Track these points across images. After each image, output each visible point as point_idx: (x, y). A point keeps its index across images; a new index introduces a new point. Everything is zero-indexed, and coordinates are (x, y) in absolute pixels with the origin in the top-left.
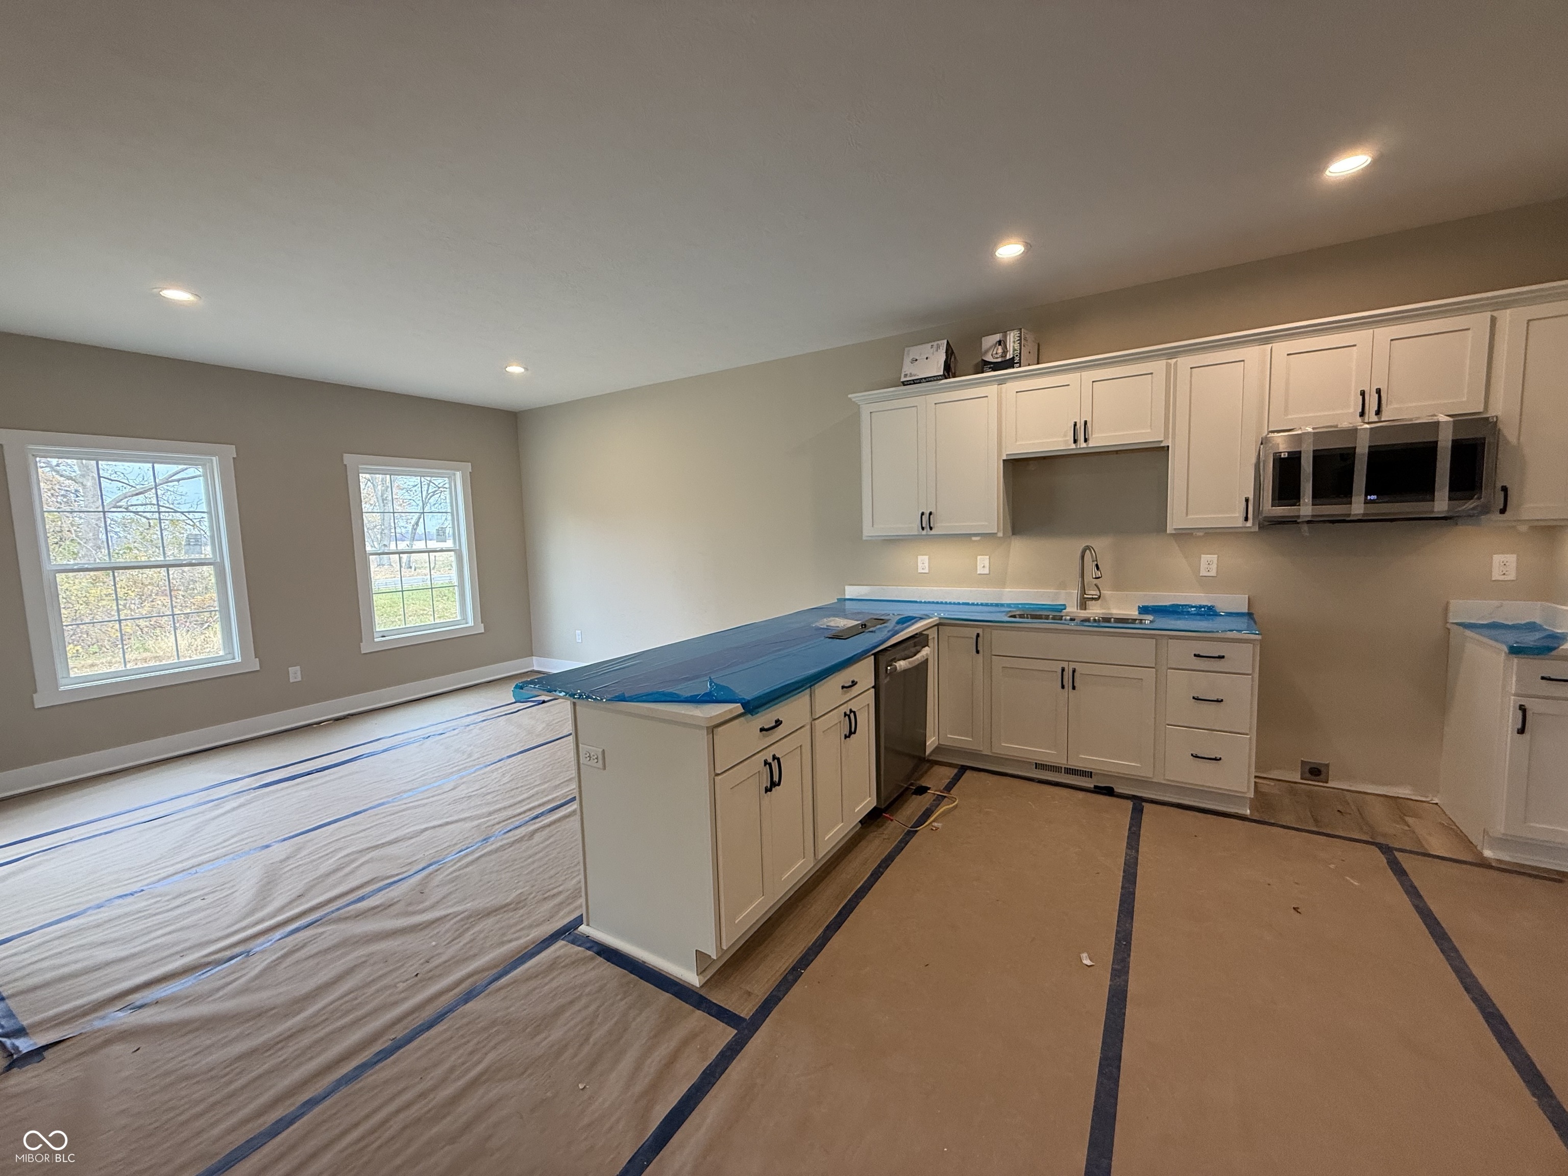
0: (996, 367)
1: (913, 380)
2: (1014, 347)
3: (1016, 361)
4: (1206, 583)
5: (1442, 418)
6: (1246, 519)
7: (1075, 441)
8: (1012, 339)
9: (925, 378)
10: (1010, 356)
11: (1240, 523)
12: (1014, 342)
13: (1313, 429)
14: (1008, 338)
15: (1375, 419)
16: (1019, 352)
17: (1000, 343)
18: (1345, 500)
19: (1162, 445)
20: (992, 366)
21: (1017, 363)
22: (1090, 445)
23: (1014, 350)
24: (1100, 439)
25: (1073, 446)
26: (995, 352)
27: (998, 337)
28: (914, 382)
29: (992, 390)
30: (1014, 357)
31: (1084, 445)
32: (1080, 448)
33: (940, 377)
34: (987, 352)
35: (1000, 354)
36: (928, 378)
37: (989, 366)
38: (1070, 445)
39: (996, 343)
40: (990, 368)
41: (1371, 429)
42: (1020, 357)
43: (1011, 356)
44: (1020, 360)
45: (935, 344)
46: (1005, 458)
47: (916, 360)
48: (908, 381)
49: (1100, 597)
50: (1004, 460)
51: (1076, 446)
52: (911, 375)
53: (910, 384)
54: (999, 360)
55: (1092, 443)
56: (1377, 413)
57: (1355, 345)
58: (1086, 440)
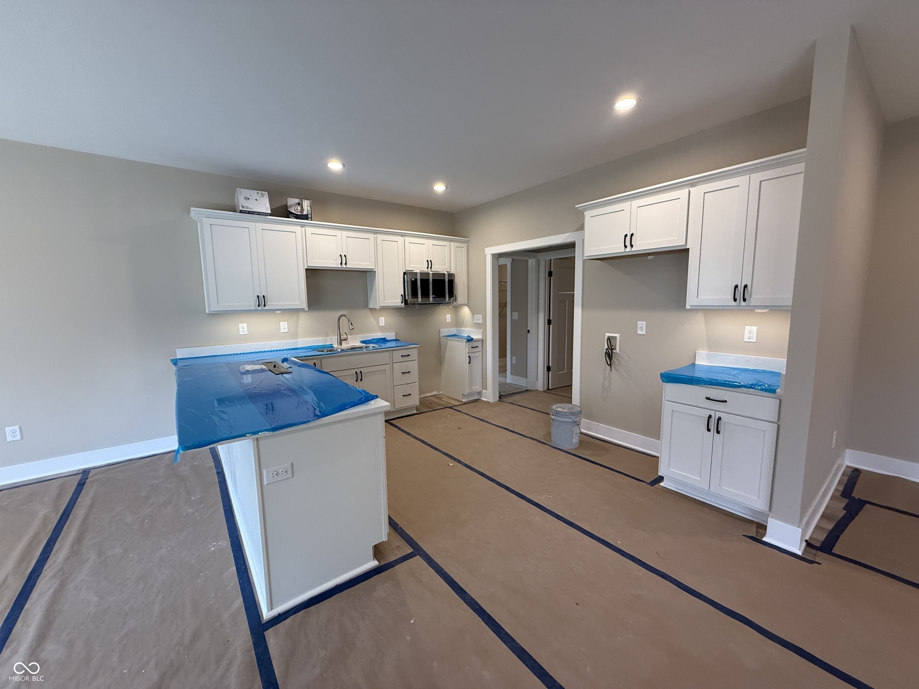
0: (297, 217)
1: (249, 211)
2: (307, 209)
3: (310, 216)
5: (446, 273)
6: (402, 303)
7: (341, 264)
8: (306, 204)
9: (258, 212)
11: (400, 304)
12: (307, 206)
13: (420, 271)
14: (304, 202)
15: (430, 270)
16: (310, 212)
17: (299, 204)
18: (428, 297)
19: (374, 270)
20: (295, 215)
21: (310, 218)
22: (347, 267)
23: (308, 211)
24: (352, 264)
25: (340, 266)
26: (296, 208)
27: (297, 201)
28: (249, 213)
29: (298, 229)
31: (345, 266)
32: (343, 268)
33: (268, 215)
34: (291, 206)
35: (300, 210)
36: (260, 212)
37: (293, 215)
39: (296, 204)
40: (293, 216)
41: (432, 273)
43: (306, 214)
44: (311, 216)
45: (260, 192)
46: (306, 268)
47: (248, 199)
48: (245, 211)
49: (347, 338)
50: (306, 269)
51: (342, 266)
52: (247, 208)
53: (246, 213)
54: (299, 213)
56: (431, 268)
57: (424, 244)
58: (346, 264)
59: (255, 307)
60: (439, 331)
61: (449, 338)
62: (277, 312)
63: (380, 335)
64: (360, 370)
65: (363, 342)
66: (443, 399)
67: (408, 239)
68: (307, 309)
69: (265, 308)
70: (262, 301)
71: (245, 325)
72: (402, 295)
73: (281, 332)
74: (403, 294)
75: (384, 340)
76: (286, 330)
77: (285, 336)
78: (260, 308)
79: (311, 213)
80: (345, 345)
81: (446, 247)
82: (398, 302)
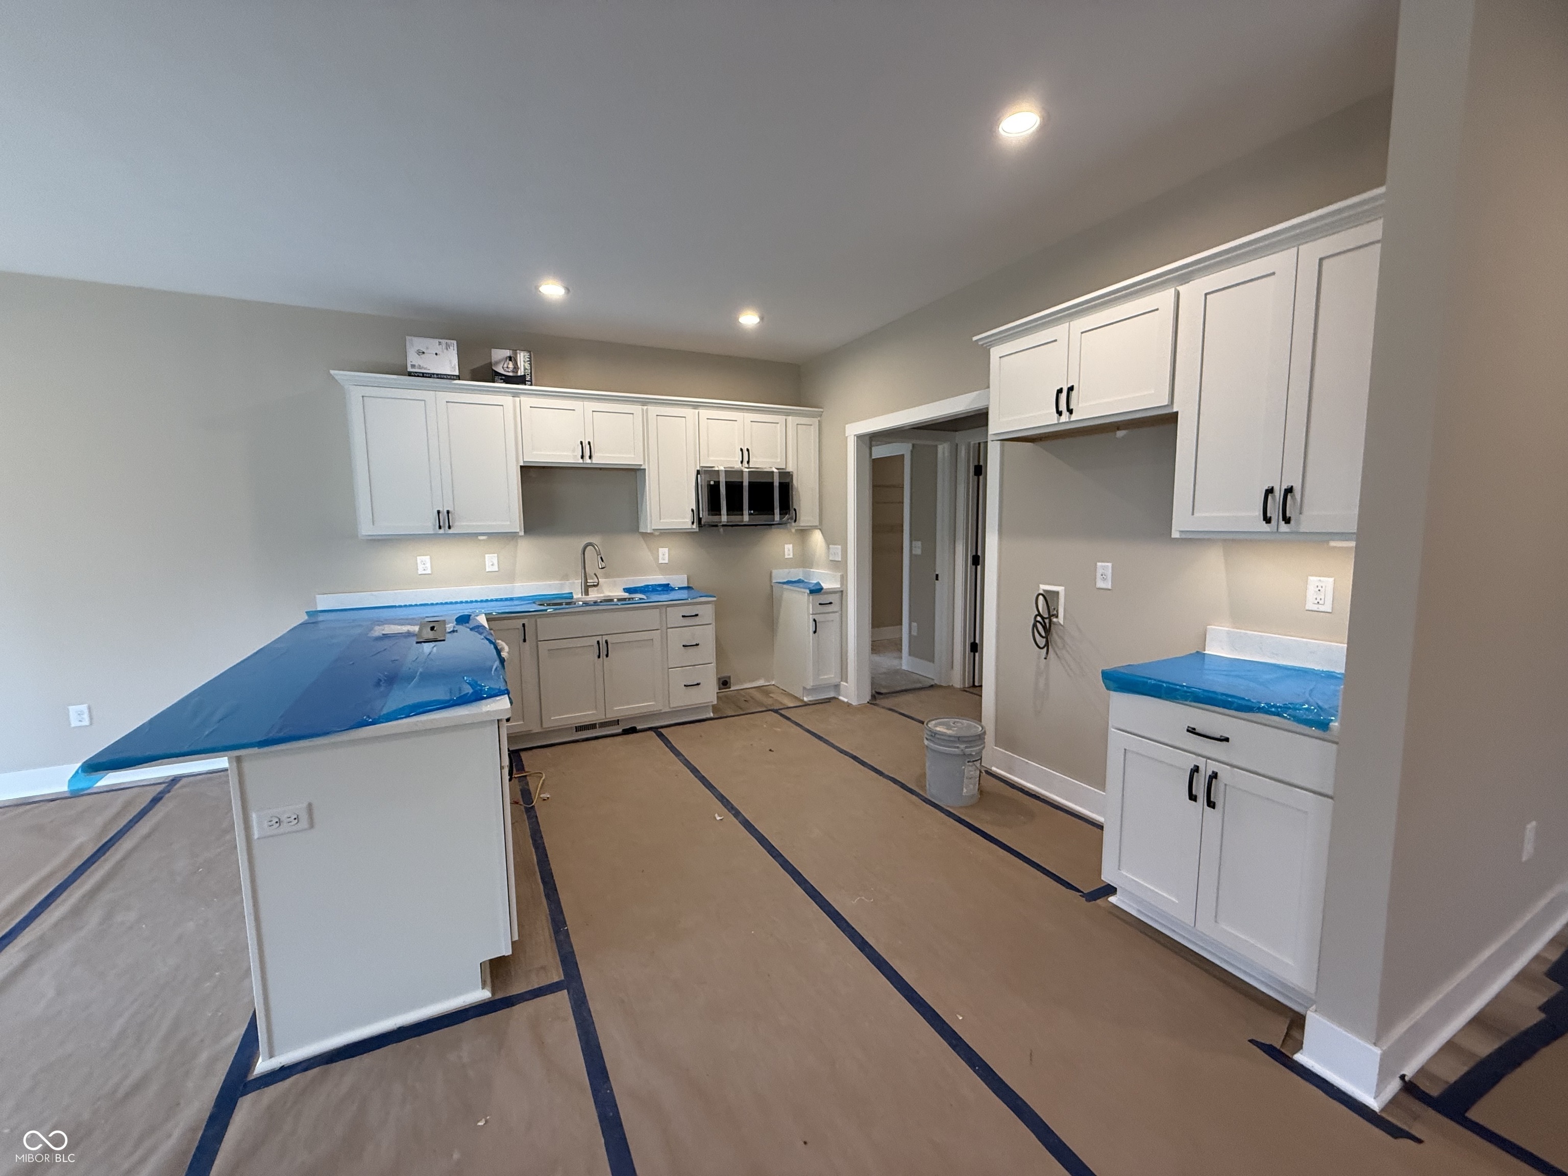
0: (507, 380)
1: (423, 373)
2: (524, 366)
3: (528, 378)
4: (663, 569)
5: (775, 470)
6: (693, 523)
7: (582, 457)
8: (522, 358)
9: (437, 374)
10: (521, 373)
11: (689, 526)
12: (524, 361)
13: (724, 468)
14: (518, 355)
15: (747, 466)
16: (529, 371)
17: (510, 358)
18: (739, 513)
19: (642, 468)
20: (503, 377)
21: (528, 381)
22: (594, 462)
23: (525, 369)
24: (601, 458)
25: (581, 461)
26: (505, 366)
27: (508, 353)
28: (423, 375)
29: (507, 400)
30: (525, 375)
31: (589, 461)
32: (586, 463)
33: (455, 377)
34: (497, 363)
35: (511, 369)
36: (441, 374)
37: (500, 377)
38: (578, 460)
39: (506, 358)
40: (501, 379)
41: (749, 472)
42: (531, 376)
43: (523, 374)
44: (531, 378)
45: (444, 341)
46: (522, 464)
47: (423, 353)
48: (416, 373)
49: (598, 583)
50: (521, 467)
51: (583, 460)
52: (420, 367)
53: (418, 376)
54: (511, 374)
55: (595, 461)
56: (748, 462)
57: (736, 421)
58: (590, 457)
59: (434, 529)
60: (771, 573)
61: (785, 586)
62: (481, 538)
63: (658, 579)
64: (605, 638)
65: (627, 590)
66: (771, 695)
67: (705, 413)
68: (522, 533)
69: (451, 531)
70: (444, 520)
71: (427, 559)
72: (692, 510)
73: (487, 570)
74: (694, 509)
75: (666, 588)
76: (496, 568)
77: (494, 577)
78: (442, 531)
79: (531, 373)
80: (594, 595)
81: (779, 425)
82: (686, 521)
